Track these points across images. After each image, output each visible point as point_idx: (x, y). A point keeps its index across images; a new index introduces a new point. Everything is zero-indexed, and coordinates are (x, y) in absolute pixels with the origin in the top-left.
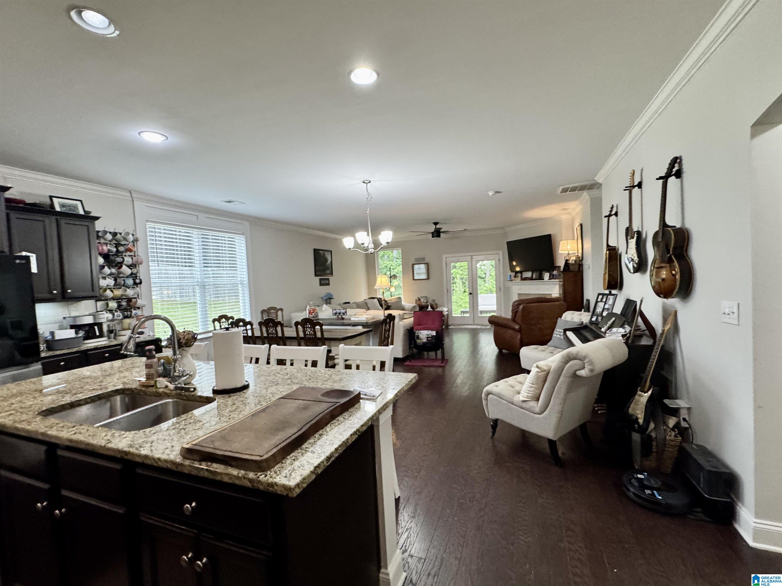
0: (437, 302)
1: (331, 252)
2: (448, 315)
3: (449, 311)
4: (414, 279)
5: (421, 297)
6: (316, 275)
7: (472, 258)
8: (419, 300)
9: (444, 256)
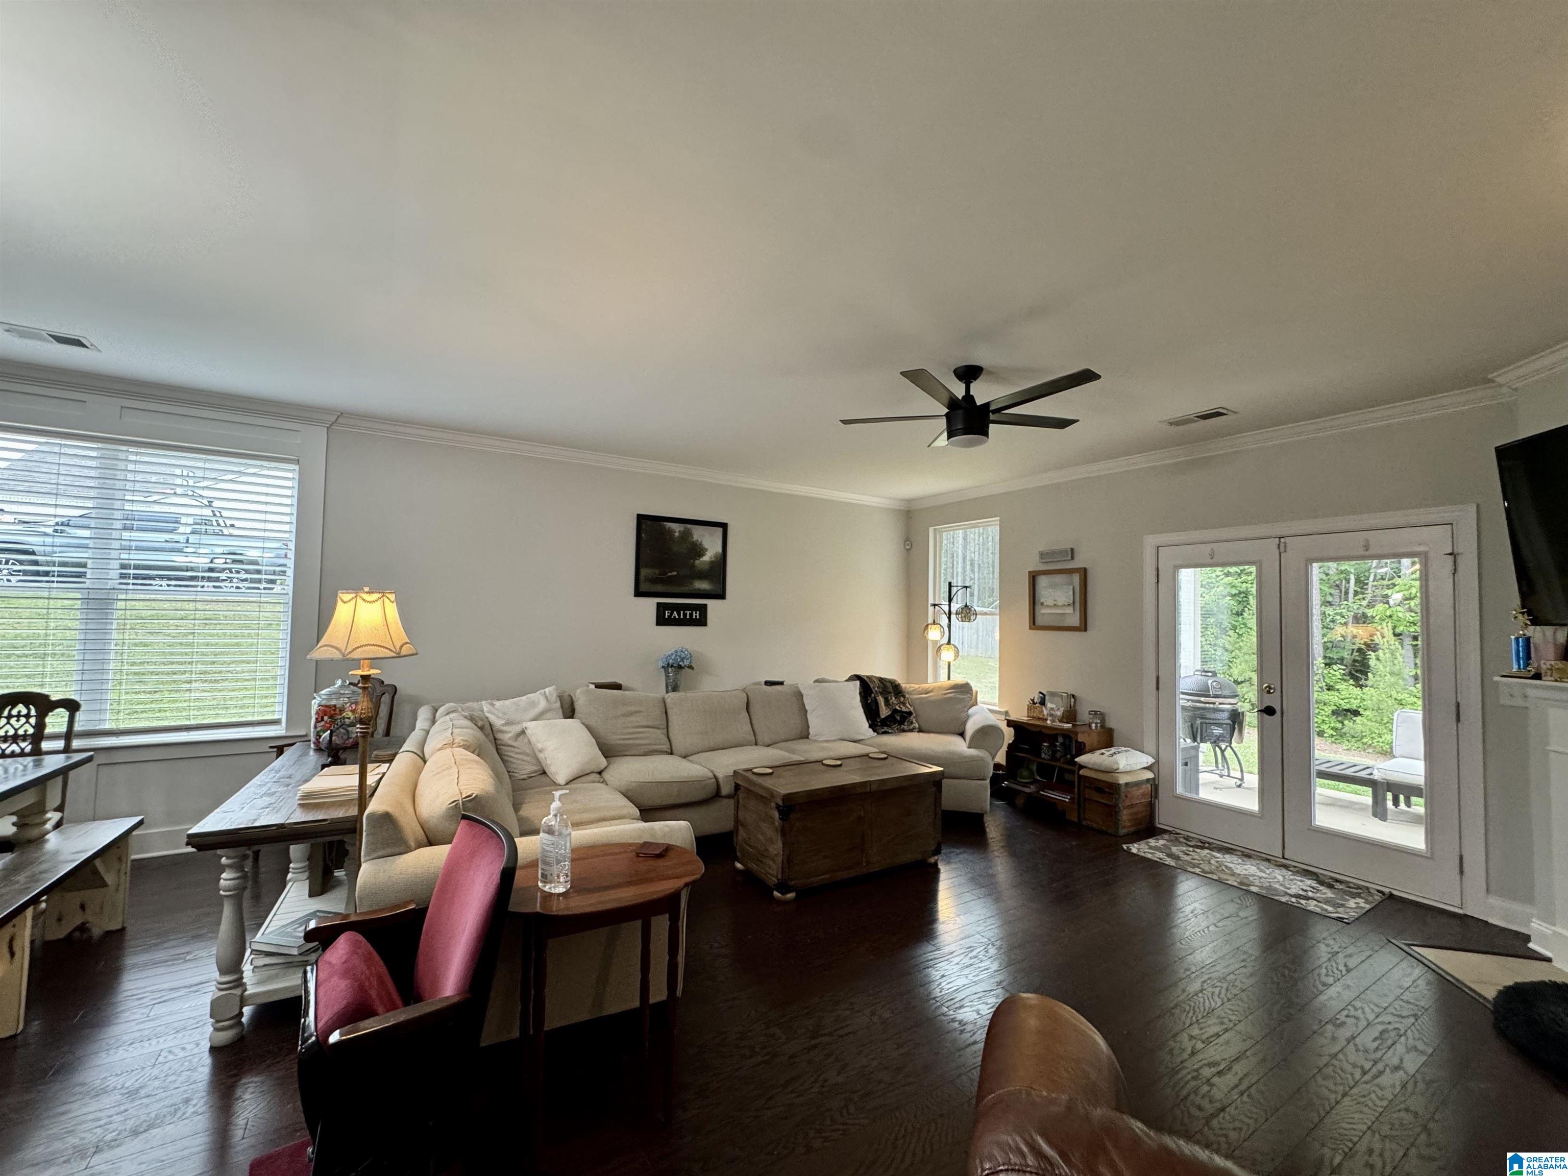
0: (1111, 723)
1: (724, 526)
2: (1154, 785)
3: (1164, 771)
4: (1034, 624)
5: (1053, 694)
6: (638, 593)
7: (1282, 549)
8: (1043, 702)
9: (1150, 541)
